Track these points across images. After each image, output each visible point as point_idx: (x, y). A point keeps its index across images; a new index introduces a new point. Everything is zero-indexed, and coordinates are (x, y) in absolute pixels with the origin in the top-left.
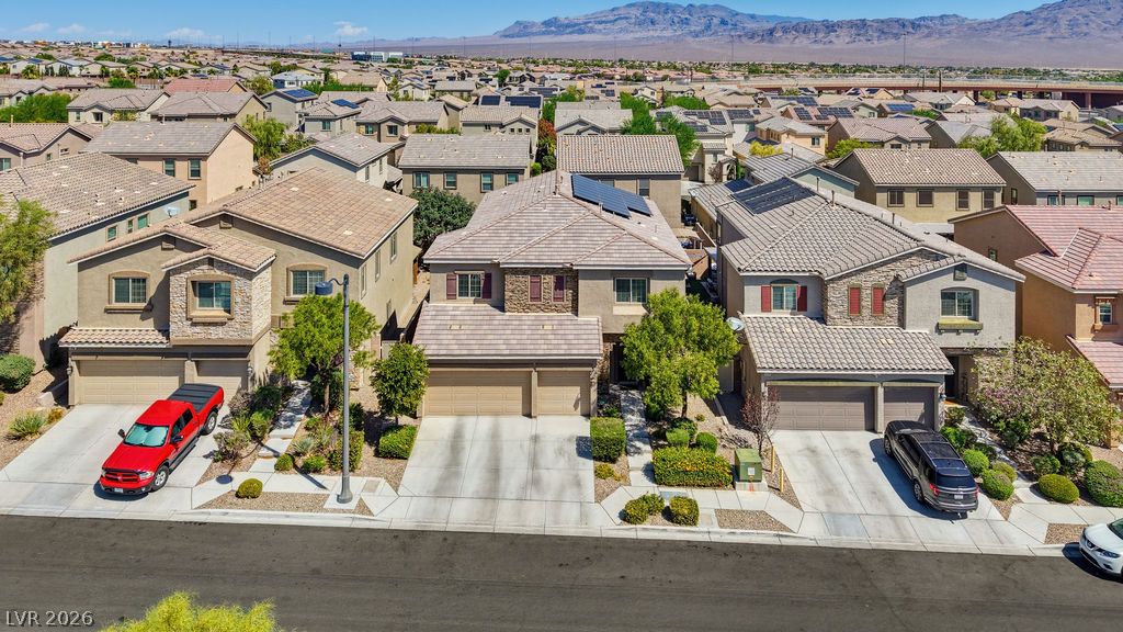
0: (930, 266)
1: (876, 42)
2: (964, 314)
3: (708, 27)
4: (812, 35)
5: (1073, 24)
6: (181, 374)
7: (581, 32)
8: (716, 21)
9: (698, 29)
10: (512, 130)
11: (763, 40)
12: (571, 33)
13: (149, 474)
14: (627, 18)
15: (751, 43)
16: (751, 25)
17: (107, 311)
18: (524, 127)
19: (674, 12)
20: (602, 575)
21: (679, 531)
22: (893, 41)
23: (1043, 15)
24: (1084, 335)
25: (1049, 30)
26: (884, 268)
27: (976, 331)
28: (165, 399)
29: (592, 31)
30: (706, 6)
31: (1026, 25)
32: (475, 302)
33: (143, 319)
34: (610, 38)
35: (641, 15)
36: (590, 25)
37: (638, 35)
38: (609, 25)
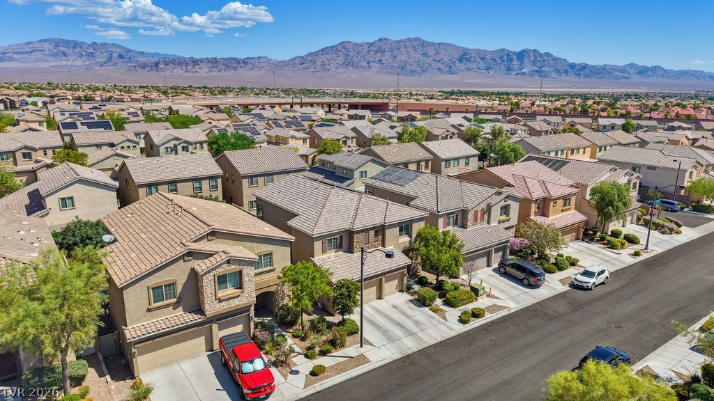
1: (223, 72)
2: (506, 215)
3: (110, 59)
4: (184, 67)
5: (323, 64)
8: (114, 55)
9: (102, 60)
11: (151, 70)
14: (41, 50)
15: (143, 71)
16: (142, 59)
17: (149, 310)
19: (81, 47)
22: (233, 72)
23: (309, 59)
24: (532, 215)
25: (312, 67)
27: (509, 221)
29: (11, 59)
30: (106, 44)
31: (302, 64)
32: (335, 252)
33: (174, 309)
34: (29, 65)
35: (54, 48)
36: (8, 55)
37: (53, 64)
38: (26, 55)
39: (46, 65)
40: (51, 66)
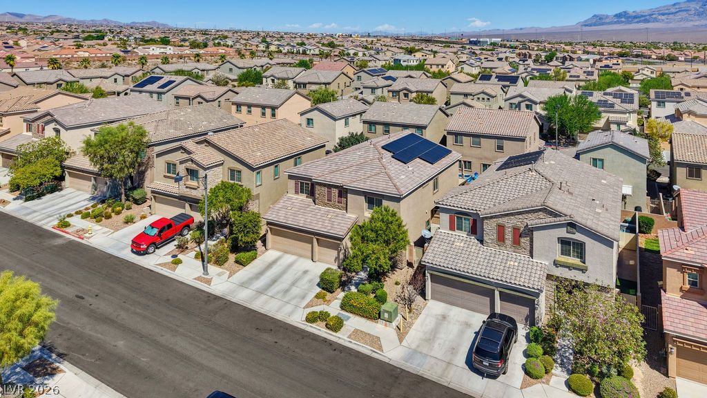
0: (550, 220)
2: (578, 257)
6: (184, 208)
7: (647, 21)
10: (479, 98)
12: (638, 22)
13: (145, 246)
14: (687, 10)
17: (164, 176)
18: (486, 97)
20: (269, 339)
21: (326, 332)
24: (673, 292)
26: (520, 217)
27: (584, 270)
28: (169, 218)
29: (656, 20)
32: (307, 197)
34: (672, 25)
35: (700, 8)
36: (654, 16)
37: (697, 23)
38: (671, 16)
39: (690, 24)
40: (694, 26)
